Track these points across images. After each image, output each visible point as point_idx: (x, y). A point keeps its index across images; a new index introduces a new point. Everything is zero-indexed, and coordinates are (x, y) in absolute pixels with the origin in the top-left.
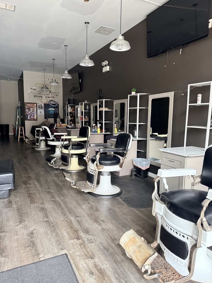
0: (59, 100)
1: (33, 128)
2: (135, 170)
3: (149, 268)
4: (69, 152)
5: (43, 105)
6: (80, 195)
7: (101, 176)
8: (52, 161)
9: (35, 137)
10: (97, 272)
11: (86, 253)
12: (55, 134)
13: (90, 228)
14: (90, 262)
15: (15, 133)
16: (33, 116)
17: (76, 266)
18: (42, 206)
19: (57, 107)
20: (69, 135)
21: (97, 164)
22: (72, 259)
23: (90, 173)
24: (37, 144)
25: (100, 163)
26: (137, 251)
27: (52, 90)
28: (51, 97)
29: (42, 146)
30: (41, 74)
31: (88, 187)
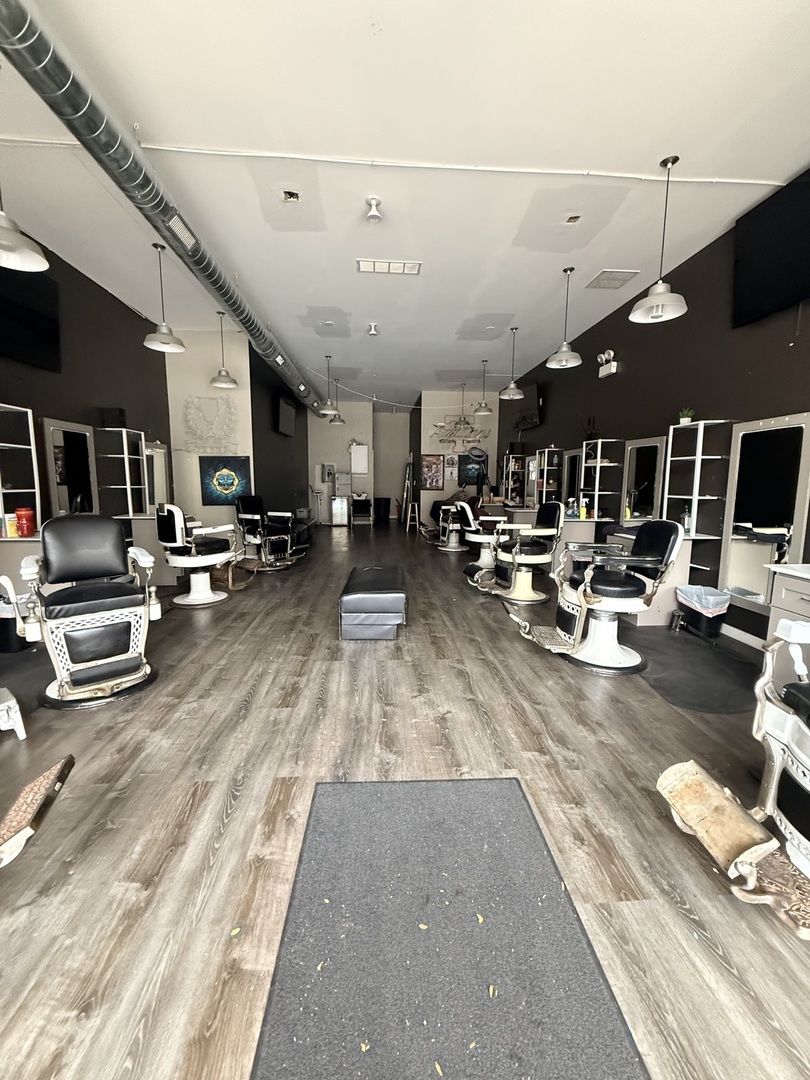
0: (491, 447)
1: (436, 507)
2: (682, 614)
3: (751, 873)
4: (514, 558)
5: (457, 459)
6: (541, 658)
7: (592, 621)
8: (476, 576)
9: (438, 524)
10: (593, 840)
11: (563, 789)
12: (482, 518)
13: (568, 732)
14: (575, 813)
15: (400, 515)
16: (437, 481)
17: (541, 812)
18: (460, 666)
19: (483, 460)
20: (510, 521)
21: (585, 591)
22: (532, 794)
23: (566, 609)
24: (442, 537)
25: (594, 591)
26: (709, 818)
27: (476, 426)
28: (473, 441)
29: (453, 544)
30: (456, 394)
31: (559, 642)
